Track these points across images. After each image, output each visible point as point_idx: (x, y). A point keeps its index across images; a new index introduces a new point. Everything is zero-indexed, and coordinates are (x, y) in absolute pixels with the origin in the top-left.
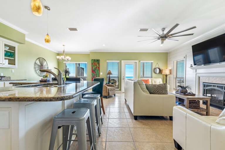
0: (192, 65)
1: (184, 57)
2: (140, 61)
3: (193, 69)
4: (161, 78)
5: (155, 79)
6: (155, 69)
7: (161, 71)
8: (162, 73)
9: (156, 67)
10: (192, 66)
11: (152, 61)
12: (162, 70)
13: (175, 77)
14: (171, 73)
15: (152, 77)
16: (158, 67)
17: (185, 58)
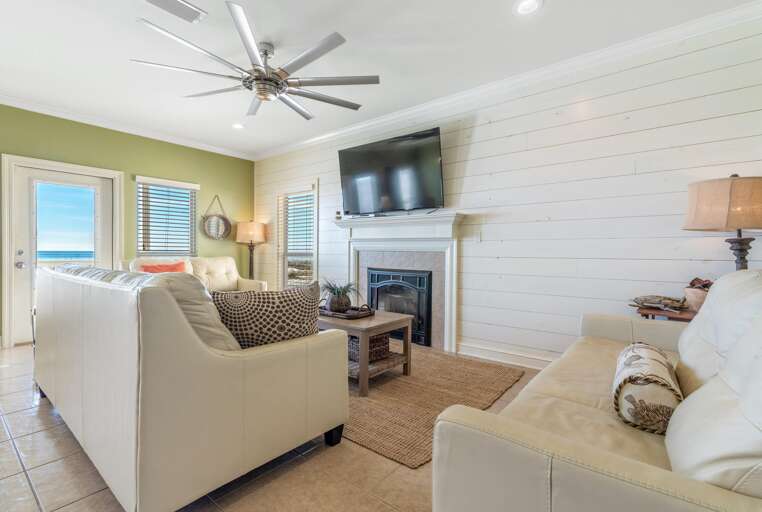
0: (338, 213)
1: (313, 186)
2: (134, 178)
3: (342, 226)
4: (231, 256)
5: (207, 261)
6: (206, 218)
7: (230, 230)
8: (234, 238)
9: (212, 212)
10: (340, 218)
11: (197, 187)
12: (236, 227)
13: (281, 251)
14: (266, 238)
15: (193, 253)
16: (221, 213)
17: (316, 191)
